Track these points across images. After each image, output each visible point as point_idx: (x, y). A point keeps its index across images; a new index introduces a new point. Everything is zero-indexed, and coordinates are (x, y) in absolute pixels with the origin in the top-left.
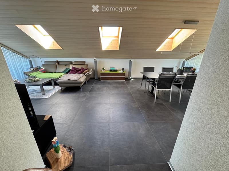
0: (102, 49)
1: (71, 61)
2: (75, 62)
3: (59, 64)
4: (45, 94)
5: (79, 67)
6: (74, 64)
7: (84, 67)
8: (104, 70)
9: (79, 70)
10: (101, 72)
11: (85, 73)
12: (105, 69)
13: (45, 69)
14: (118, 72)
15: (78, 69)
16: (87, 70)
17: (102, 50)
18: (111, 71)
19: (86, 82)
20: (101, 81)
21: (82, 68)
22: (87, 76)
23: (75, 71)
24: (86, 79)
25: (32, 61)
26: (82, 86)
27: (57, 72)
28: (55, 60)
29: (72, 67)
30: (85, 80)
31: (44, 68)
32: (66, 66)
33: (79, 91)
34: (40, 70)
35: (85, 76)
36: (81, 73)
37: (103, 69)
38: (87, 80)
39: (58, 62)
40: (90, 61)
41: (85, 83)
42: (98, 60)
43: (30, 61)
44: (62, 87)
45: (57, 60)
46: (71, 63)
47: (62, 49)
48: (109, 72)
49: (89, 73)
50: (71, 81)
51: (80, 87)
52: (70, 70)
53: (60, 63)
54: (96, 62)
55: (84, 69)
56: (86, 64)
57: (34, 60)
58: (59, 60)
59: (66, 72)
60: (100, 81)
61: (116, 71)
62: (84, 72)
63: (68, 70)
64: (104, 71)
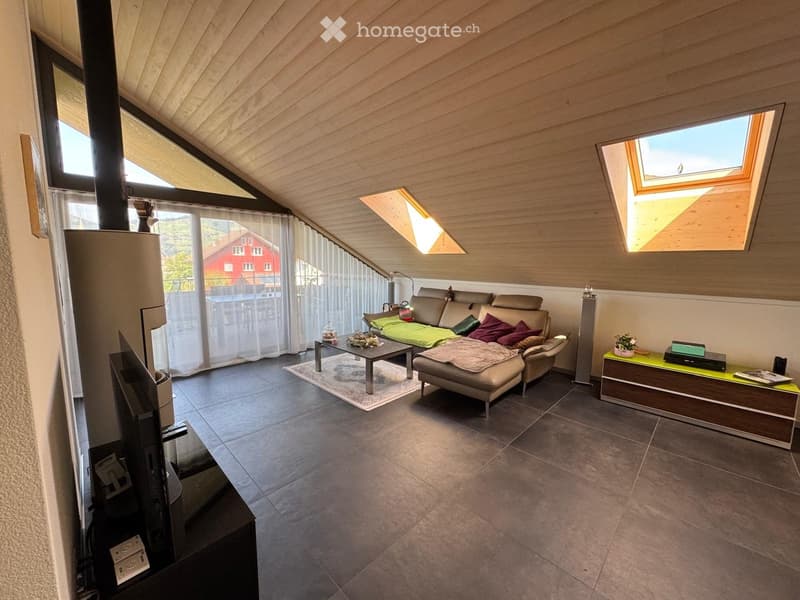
0: (624, 246)
1: (490, 292)
2: (503, 297)
3: (453, 300)
4: (371, 394)
5: (510, 318)
6: (495, 306)
7: (531, 319)
8: (629, 347)
9: (509, 330)
10: (608, 356)
11: (526, 348)
12: (633, 342)
13: (413, 313)
14: (728, 377)
15: (507, 325)
16: (537, 333)
17: (625, 251)
18: (671, 358)
19: (520, 386)
20: (603, 397)
21: (522, 322)
22: (533, 361)
23: (494, 331)
24: (523, 372)
25: (396, 286)
26: (492, 404)
27: (441, 324)
28: (444, 284)
29: (488, 314)
30: (519, 377)
31: (412, 309)
32: (470, 308)
33: (474, 421)
34: (401, 314)
35: (524, 358)
36: (511, 344)
37: (625, 343)
38: (528, 381)
39: (452, 294)
40: (564, 299)
41: (516, 391)
42: (602, 295)
43: (392, 286)
44: (426, 384)
45: (451, 288)
46: (490, 299)
47: (463, 252)
48: (661, 364)
49: (541, 350)
50: (455, 371)
51: (483, 403)
52: (479, 323)
53: (458, 298)
54: (589, 304)
55: (528, 328)
56: (541, 309)
57: (401, 285)
58: (458, 285)
59: (463, 330)
60: (599, 398)
61: (719, 365)
62: (521, 343)
63: (471, 325)
64: (629, 353)
